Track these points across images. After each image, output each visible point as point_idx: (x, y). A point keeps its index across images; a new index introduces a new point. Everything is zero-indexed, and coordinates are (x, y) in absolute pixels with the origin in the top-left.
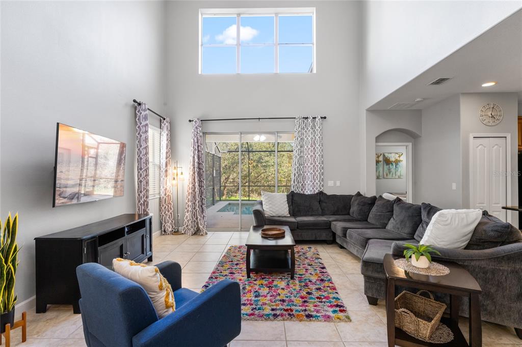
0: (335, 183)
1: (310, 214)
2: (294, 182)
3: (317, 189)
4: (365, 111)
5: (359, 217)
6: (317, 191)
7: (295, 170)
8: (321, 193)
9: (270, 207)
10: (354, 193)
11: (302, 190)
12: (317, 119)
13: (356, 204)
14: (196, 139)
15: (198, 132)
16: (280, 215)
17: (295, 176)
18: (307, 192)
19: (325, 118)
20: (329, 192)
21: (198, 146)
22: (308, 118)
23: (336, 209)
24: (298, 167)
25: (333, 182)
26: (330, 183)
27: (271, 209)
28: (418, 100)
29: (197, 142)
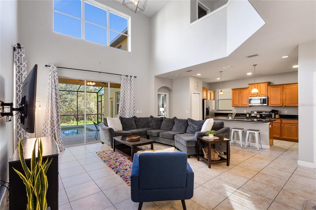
0: (140, 112)
1: (132, 128)
2: (121, 111)
3: (132, 115)
4: (154, 77)
5: (156, 127)
6: (132, 116)
7: (121, 105)
8: (135, 117)
9: (114, 126)
10: (149, 116)
11: (124, 116)
12: (132, 77)
13: (153, 122)
14: (53, 80)
15: (55, 75)
16: (119, 130)
17: (121, 108)
18: (127, 117)
19: (136, 77)
20: (138, 117)
21: (55, 86)
22: (128, 76)
23: (143, 124)
24: (123, 103)
25: (138, 111)
26: (138, 112)
27: (115, 127)
28: (177, 76)
29: (55, 83)
